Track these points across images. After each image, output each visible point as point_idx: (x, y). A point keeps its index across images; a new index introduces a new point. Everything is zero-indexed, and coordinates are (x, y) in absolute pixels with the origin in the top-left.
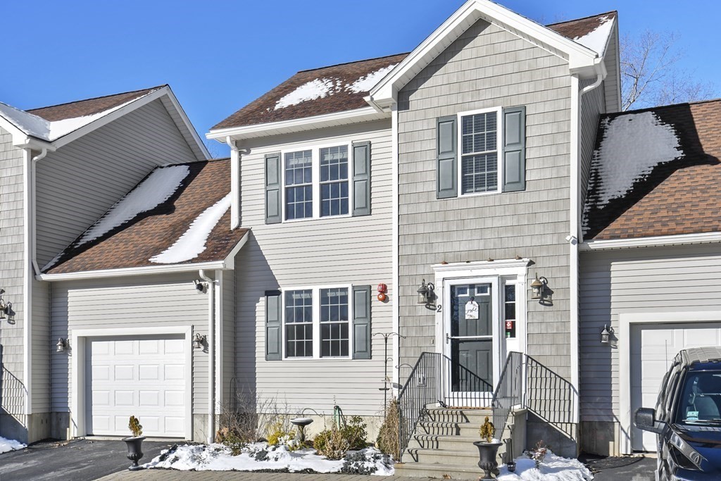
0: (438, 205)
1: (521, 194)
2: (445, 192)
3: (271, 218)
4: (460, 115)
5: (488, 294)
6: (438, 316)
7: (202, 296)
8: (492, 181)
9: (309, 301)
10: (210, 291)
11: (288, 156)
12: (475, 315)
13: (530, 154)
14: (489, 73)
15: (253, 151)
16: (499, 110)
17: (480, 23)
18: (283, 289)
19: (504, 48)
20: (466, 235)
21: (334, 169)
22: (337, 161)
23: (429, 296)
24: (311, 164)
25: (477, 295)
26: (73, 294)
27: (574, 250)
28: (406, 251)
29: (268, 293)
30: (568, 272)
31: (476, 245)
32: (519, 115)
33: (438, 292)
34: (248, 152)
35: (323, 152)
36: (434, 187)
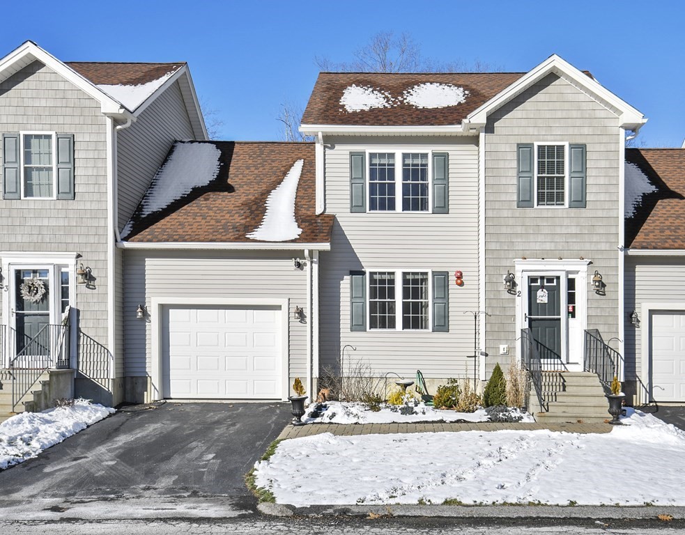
0: (519, 212)
1: (583, 210)
2: (524, 203)
3: (356, 208)
4: (536, 144)
5: (555, 284)
6: (518, 299)
7: (299, 272)
8: (560, 198)
9: (392, 282)
10: (308, 268)
11: (372, 156)
12: (545, 300)
13: (589, 181)
14: (559, 114)
15: (337, 147)
16: (566, 144)
17: (552, 76)
18: (368, 271)
19: (571, 97)
20: (541, 238)
21: (415, 172)
22: (417, 165)
23: (512, 283)
24: (393, 165)
25: (546, 284)
26: (150, 263)
27: (621, 255)
28: (493, 246)
29: (352, 273)
30: (617, 271)
31: (548, 246)
32: (580, 150)
33: (517, 281)
34: (333, 147)
35: (405, 156)
36: (515, 198)
